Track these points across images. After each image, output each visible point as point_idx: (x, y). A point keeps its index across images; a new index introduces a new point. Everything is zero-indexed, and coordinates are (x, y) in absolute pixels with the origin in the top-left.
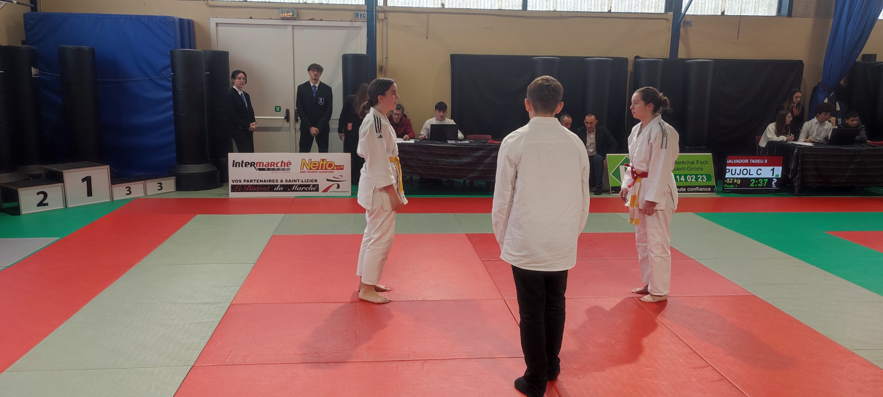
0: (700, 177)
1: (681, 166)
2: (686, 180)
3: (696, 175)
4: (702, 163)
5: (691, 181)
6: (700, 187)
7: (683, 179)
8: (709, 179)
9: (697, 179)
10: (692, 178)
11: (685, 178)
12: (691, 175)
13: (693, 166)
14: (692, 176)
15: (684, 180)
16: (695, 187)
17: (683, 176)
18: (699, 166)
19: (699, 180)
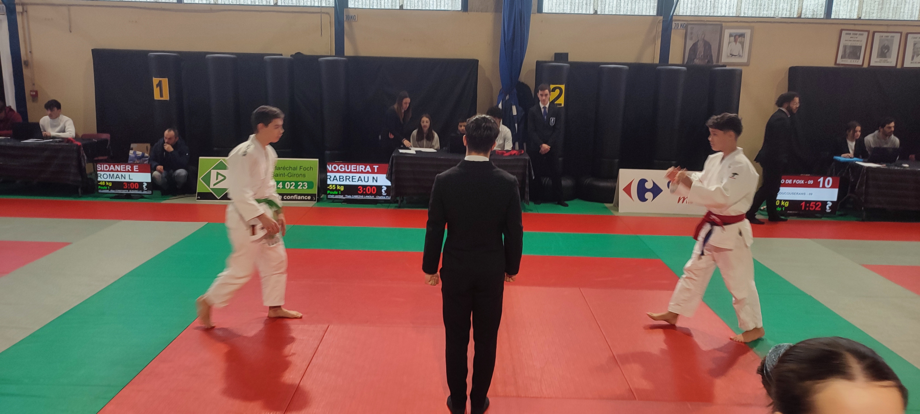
0: (300, 184)
1: (282, 171)
2: (284, 187)
3: (296, 183)
4: (306, 169)
5: (290, 188)
6: (299, 195)
7: (280, 185)
8: (310, 185)
9: (296, 186)
10: (291, 186)
11: (284, 185)
12: (290, 182)
13: (295, 172)
14: (291, 184)
15: (281, 187)
16: (293, 195)
17: (281, 183)
18: (302, 172)
19: (299, 188)
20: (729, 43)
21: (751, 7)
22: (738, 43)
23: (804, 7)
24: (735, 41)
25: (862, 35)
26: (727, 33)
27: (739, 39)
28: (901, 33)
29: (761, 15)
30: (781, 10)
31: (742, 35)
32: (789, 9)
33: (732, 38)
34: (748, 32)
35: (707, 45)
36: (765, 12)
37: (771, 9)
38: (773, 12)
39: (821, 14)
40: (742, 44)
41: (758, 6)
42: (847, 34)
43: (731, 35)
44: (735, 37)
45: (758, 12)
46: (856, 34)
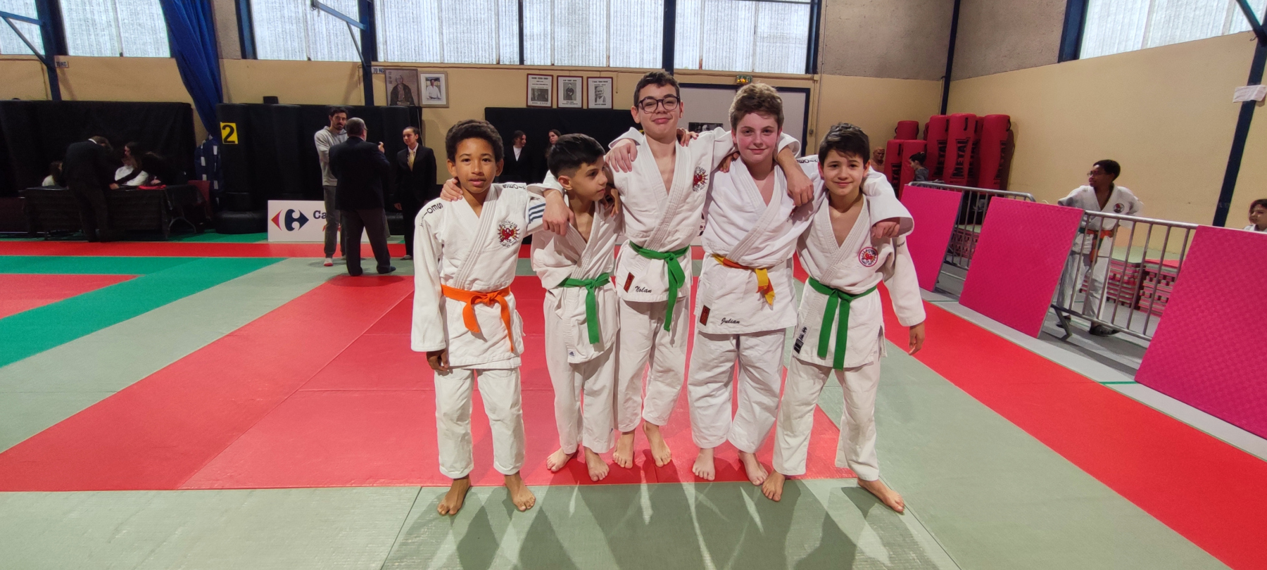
20: (427, 86)
21: (452, 54)
22: (435, 87)
23: (501, 54)
24: (432, 85)
25: (546, 79)
26: (423, 77)
27: (435, 83)
28: (582, 77)
29: (463, 62)
30: (480, 57)
31: (437, 79)
32: (487, 56)
33: (429, 83)
34: (442, 77)
35: (406, 88)
36: (467, 59)
37: (472, 56)
38: (473, 59)
39: (517, 60)
40: (439, 87)
41: (459, 54)
42: (533, 78)
43: (427, 80)
44: (431, 80)
45: (460, 59)
46: (542, 78)
